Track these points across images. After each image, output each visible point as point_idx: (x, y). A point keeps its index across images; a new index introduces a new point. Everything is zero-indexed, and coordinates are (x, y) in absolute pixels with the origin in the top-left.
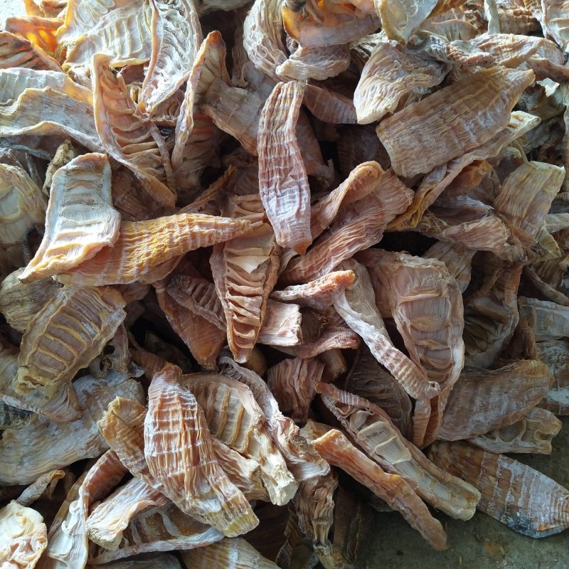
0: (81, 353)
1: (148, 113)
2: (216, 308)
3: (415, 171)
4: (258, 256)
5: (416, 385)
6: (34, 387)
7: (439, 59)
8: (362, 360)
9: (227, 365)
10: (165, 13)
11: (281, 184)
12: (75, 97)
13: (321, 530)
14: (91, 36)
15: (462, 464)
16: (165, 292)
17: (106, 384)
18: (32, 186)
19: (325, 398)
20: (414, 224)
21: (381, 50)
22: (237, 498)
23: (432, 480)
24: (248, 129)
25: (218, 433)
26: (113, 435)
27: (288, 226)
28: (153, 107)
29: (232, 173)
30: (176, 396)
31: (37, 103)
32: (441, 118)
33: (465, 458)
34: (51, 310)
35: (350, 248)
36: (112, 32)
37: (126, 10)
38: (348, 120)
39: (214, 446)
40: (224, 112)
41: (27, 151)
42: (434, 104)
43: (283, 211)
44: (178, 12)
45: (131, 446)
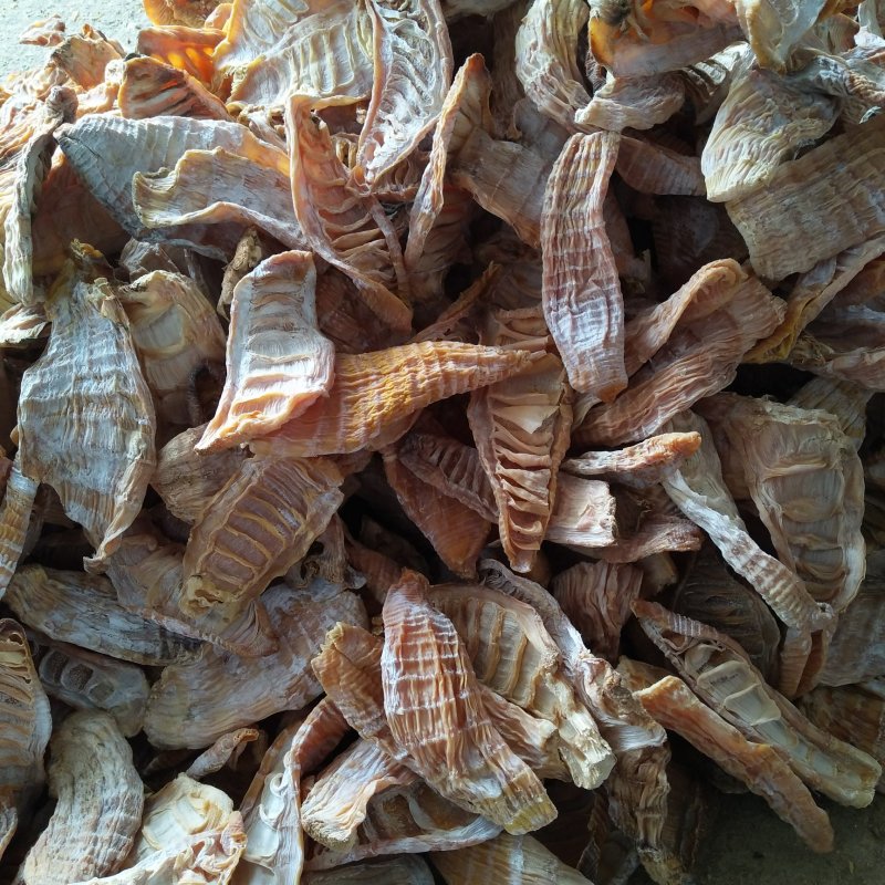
0: (277, 554)
1: (369, 184)
2: (476, 486)
3: (788, 269)
4: (541, 405)
5: (798, 610)
6: (209, 605)
7: (832, 92)
8: (700, 564)
9: (491, 572)
10: (394, 25)
11: (578, 294)
12: (258, 162)
13: (651, 827)
14: (271, 60)
15: (850, 721)
16: (398, 461)
17: (309, 598)
18: (203, 303)
19: (646, 623)
20: (784, 354)
21: (746, 83)
22: (525, 777)
23: (809, 748)
24: (523, 208)
25: (488, 675)
26: (335, 681)
27: (592, 360)
28: (378, 175)
29: (495, 274)
30: (426, 621)
31: (203, 173)
32: (832, 185)
33: (854, 712)
34: (235, 492)
35: (688, 394)
36: (305, 53)
37: (327, 17)
38: (680, 189)
39: (484, 698)
40: (487, 181)
41: (186, 247)
42: (821, 163)
43: (582, 337)
44: (415, 24)
45: (362, 696)
